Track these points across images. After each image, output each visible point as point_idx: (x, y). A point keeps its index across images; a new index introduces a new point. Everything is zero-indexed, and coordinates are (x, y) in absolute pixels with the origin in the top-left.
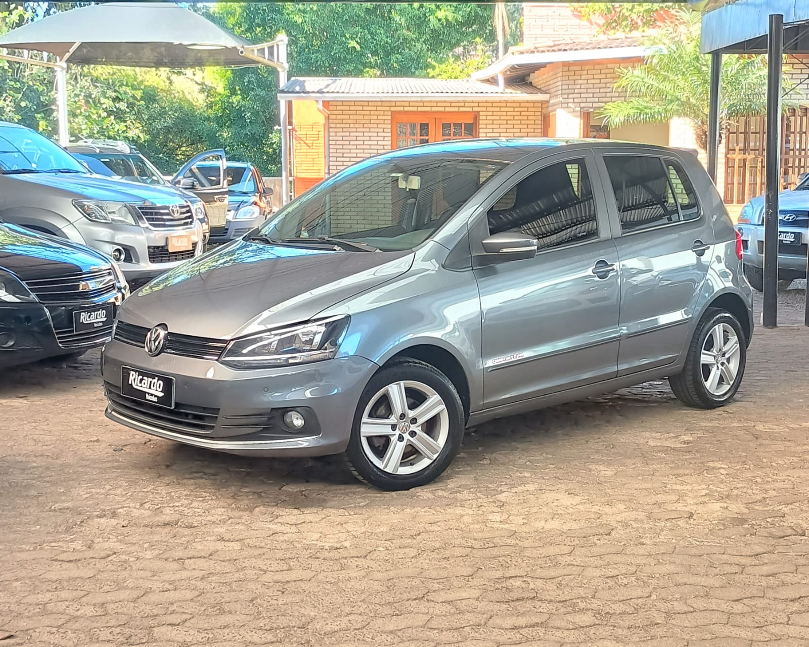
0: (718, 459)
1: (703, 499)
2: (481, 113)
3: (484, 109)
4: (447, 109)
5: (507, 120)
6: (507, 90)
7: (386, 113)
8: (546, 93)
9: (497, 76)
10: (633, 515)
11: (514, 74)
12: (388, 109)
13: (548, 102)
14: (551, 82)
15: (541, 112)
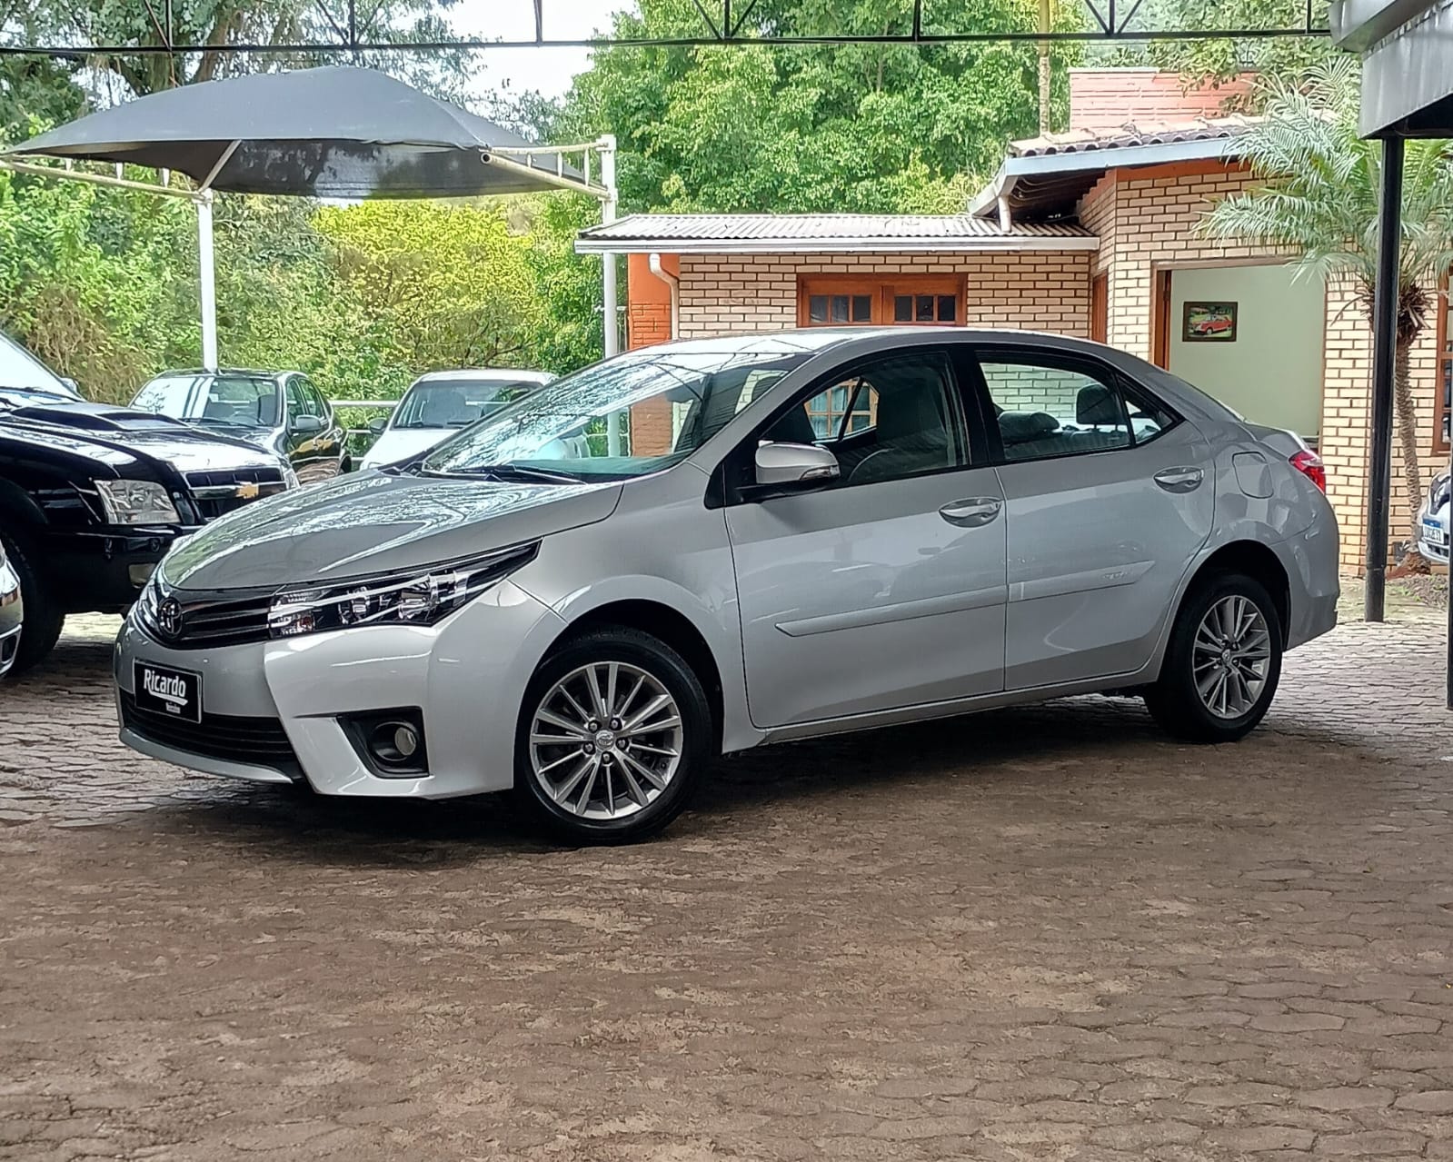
2: (970, 275)
3: (977, 268)
4: (905, 269)
5: (1021, 290)
6: (1015, 231)
7: (787, 277)
8: (1094, 236)
9: (997, 207)
12: (792, 269)
13: (1097, 252)
14: (1102, 214)
15: (1089, 273)
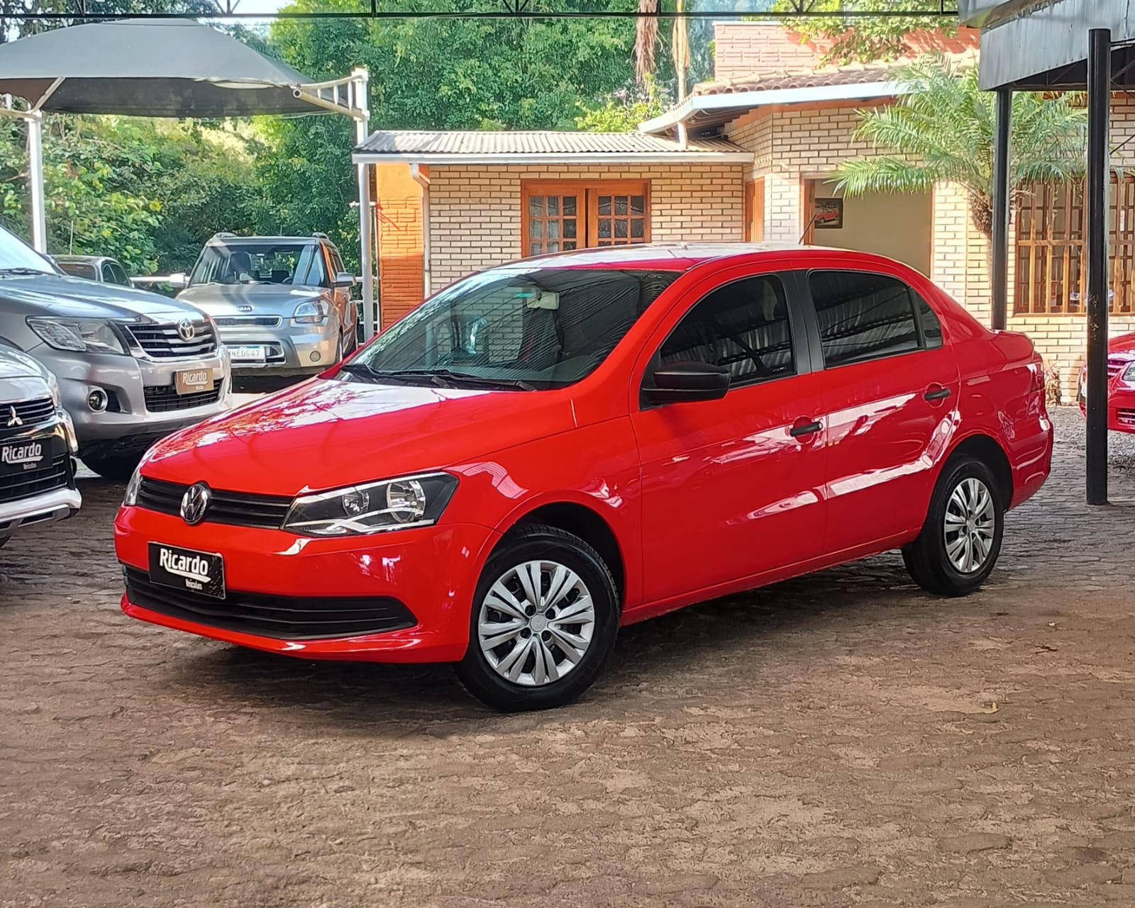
0: (1043, 736)
1: (1024, 812)
2: (653, 181)
3: (658, 175)
4: (604, 176)
5: (692, 191)
6: (692, 148)
7: (513, 182)
8: (749, 152)
9: (676, 127)
10: (913, 843)
11: (701, 124)
12: (517, 176)
13: (752, 164)
14: (756, 135)
15: (742, 179)
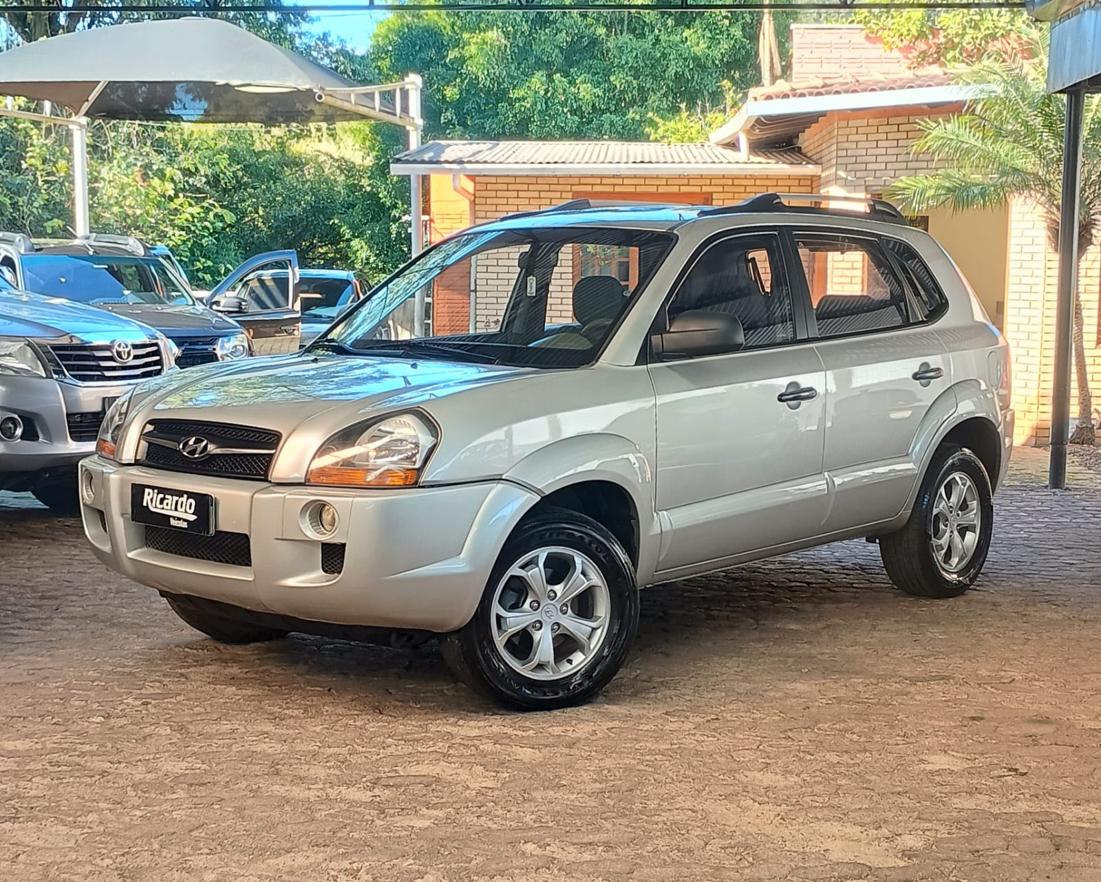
2: (715, 195)
3: (721, 189)
6: (753, 158)
7: (564, 195)
8: (817, 164)
9: (738, 140)
12: (568, 188)
13: (819, 177)
14: (824, 146)
